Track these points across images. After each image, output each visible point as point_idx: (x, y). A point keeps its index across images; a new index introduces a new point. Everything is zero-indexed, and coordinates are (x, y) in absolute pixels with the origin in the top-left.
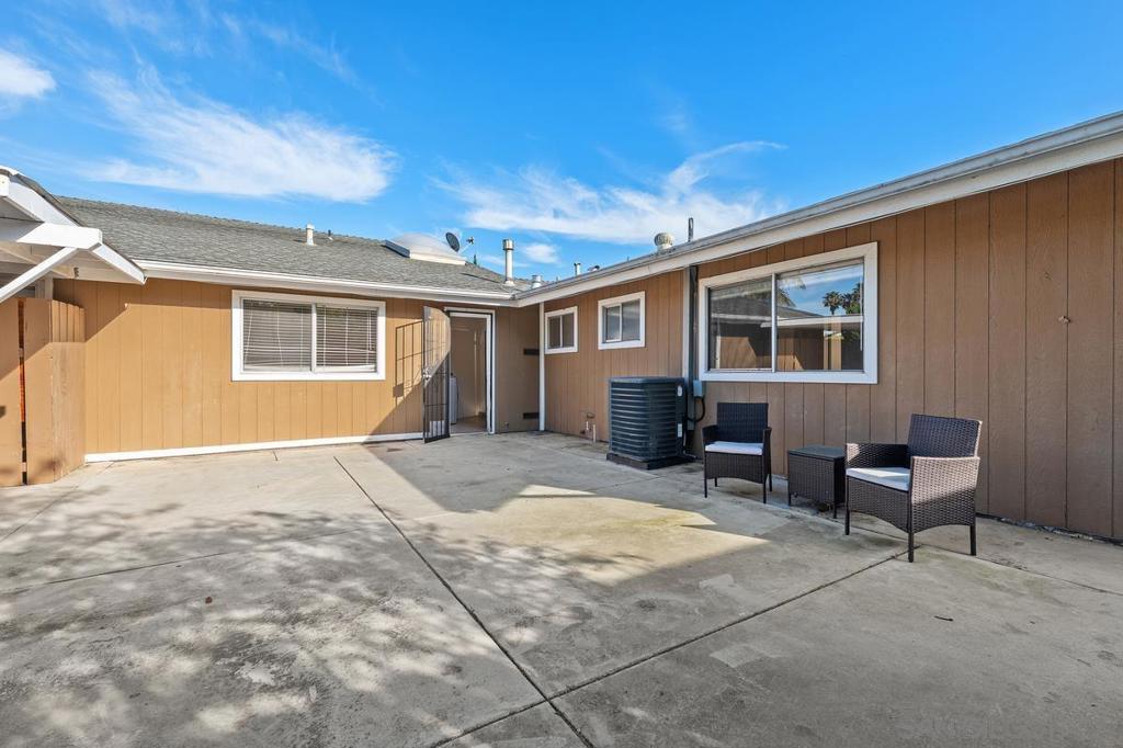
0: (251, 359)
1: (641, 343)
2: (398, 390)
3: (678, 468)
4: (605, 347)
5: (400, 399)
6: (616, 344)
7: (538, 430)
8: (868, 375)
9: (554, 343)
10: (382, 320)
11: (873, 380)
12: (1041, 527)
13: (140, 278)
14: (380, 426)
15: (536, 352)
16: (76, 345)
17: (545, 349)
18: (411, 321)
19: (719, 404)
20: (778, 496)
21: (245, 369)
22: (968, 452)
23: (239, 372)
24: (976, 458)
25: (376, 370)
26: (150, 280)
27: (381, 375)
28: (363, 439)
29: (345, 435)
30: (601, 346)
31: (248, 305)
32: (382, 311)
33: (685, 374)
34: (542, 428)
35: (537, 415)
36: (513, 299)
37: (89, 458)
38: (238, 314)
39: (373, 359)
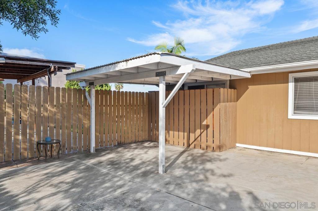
0: (297, 108)
13: (248, 76)
16: (232, 103)
21: (294, 113)
23: (291, 115)
26: (253, 76)
31: (297, 80)
37: (237, 145)
38: (291, 86)
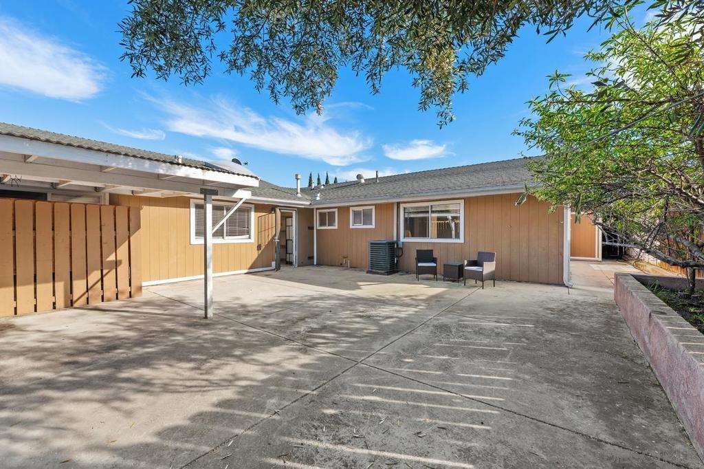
0: (198, 234)
1: (373, 226)
2: (259, 247)
3: (396, 274)
4: (354, 227)
5: (260, 251)
6: (360, 226)
7: (313, 265)
8: (461, 240)
9: (322, 223)
10: (253, 214)
11: (463, 242)
12: (505, 280)
14: (252, 265)
15: (312, 228)
17: (317, 225)
18: (264, 214)
19: (417, 251)
20: (440, 279)
21: (195, 239)
22: (493, 261)
23: (193, 240)
24: (495, 262)
25: (250, 238)
27: (252, 240)
28: (246, 271)
29: (237, 270)
30: (351, 227)
31: (196, 207)
32: (253, 209)
33: (395, 239)
34: (315, 263)
35: (312, 258)
36: (310, 204)
38: (193, 210)
39: (248, 232)
